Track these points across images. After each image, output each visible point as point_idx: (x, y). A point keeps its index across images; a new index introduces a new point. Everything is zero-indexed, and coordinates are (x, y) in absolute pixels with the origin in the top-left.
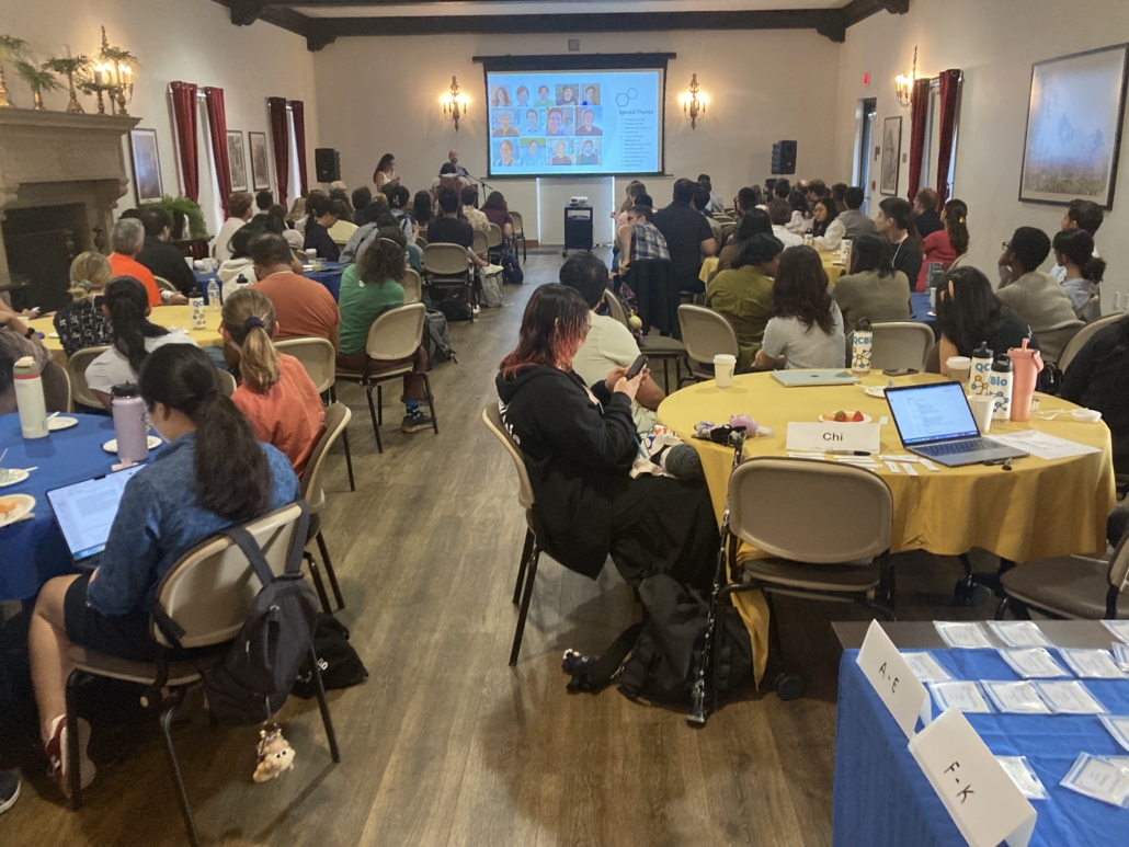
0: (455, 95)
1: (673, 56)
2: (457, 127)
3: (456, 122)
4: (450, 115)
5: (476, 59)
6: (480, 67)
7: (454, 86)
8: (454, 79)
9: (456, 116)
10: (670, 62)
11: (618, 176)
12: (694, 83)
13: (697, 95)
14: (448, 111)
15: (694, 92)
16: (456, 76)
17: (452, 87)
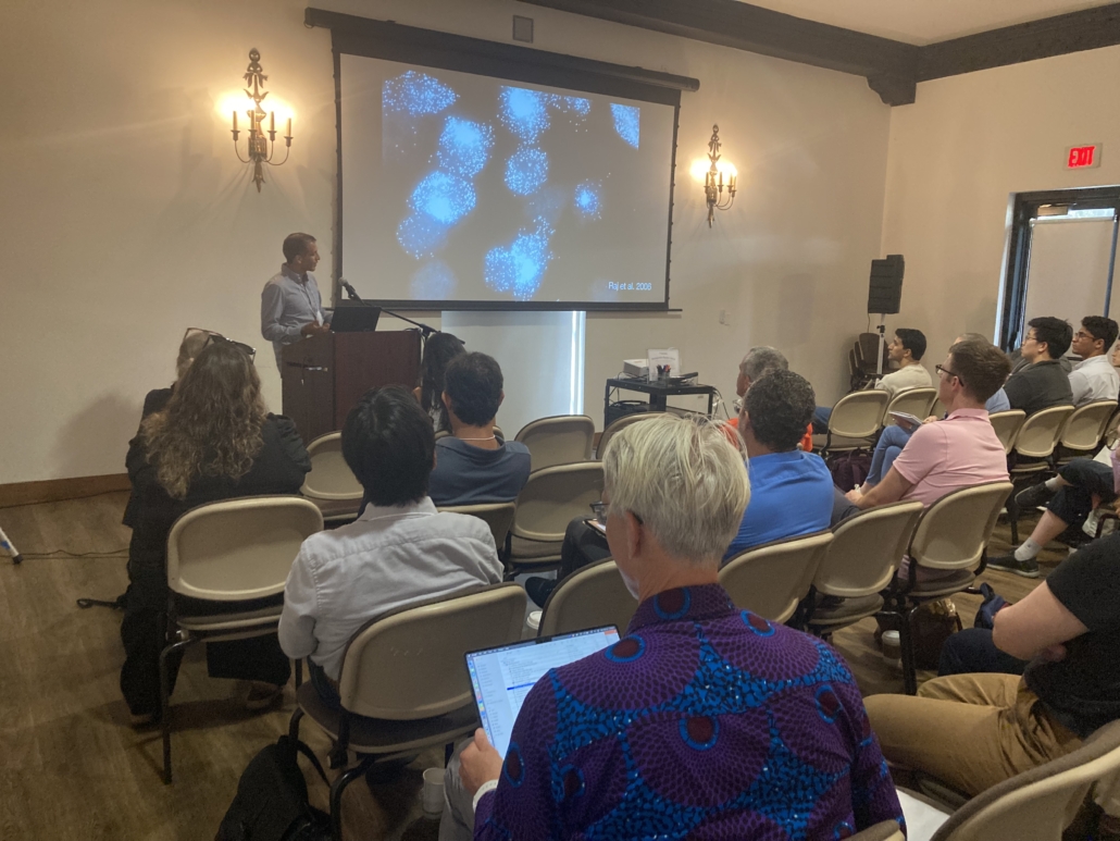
0: (258, 97)
1: (694, 84)
2: (258, 178)
3: (258, 170)
5: (312, 15)
6: (322, 39)
7: (255, 74)
8: (255, 57)
9: (257, 149)
10: (686, 98)
11: (592, 308)
12: (714, 144)
13: (718, 164)
14: (240, 133)
15: (714, 159)
16: (260, 51)
17: (248, 76)
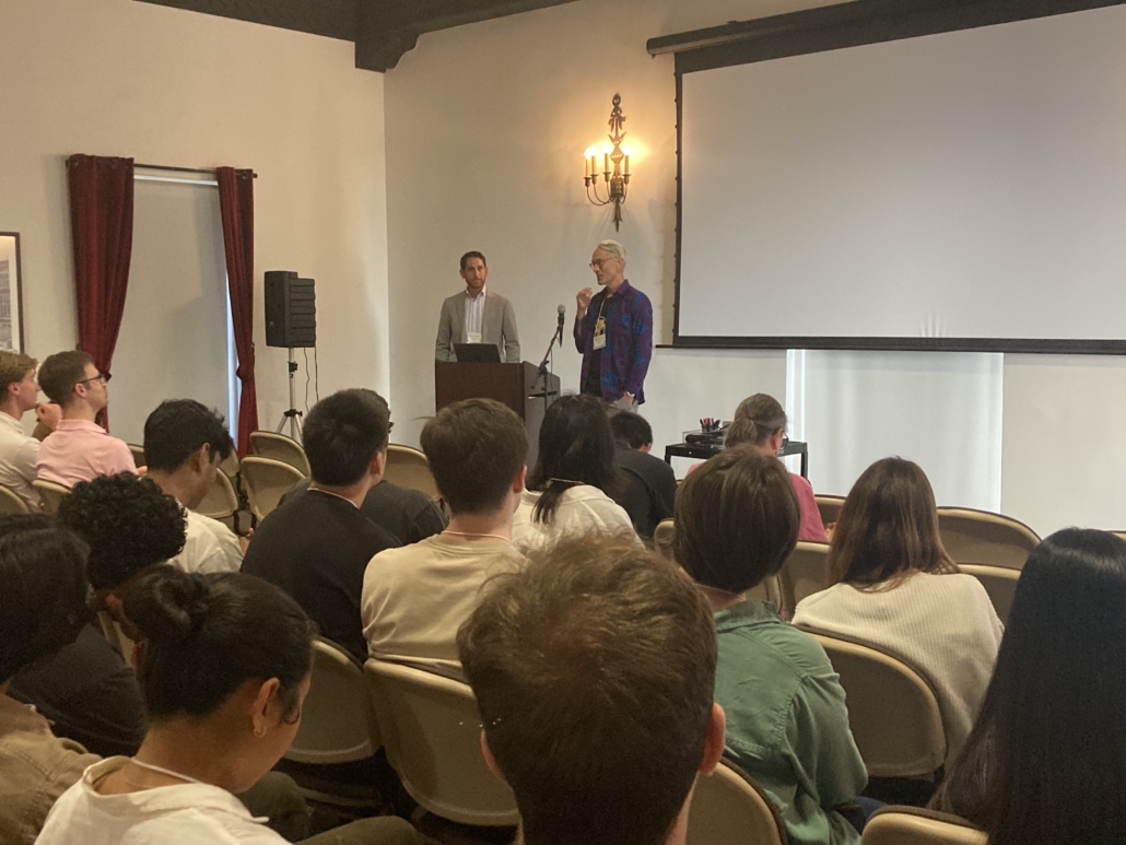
0: (618, 139)
2: (617, 219)
3: (617, 208)
4: (603, 188)
5: (654, 45)
6: (665, 64)
7: (617, 119)
8: (617, 97)
9: (617, 194)
14: (601, 178)
16: (621, 95)
17: (611, 122)
